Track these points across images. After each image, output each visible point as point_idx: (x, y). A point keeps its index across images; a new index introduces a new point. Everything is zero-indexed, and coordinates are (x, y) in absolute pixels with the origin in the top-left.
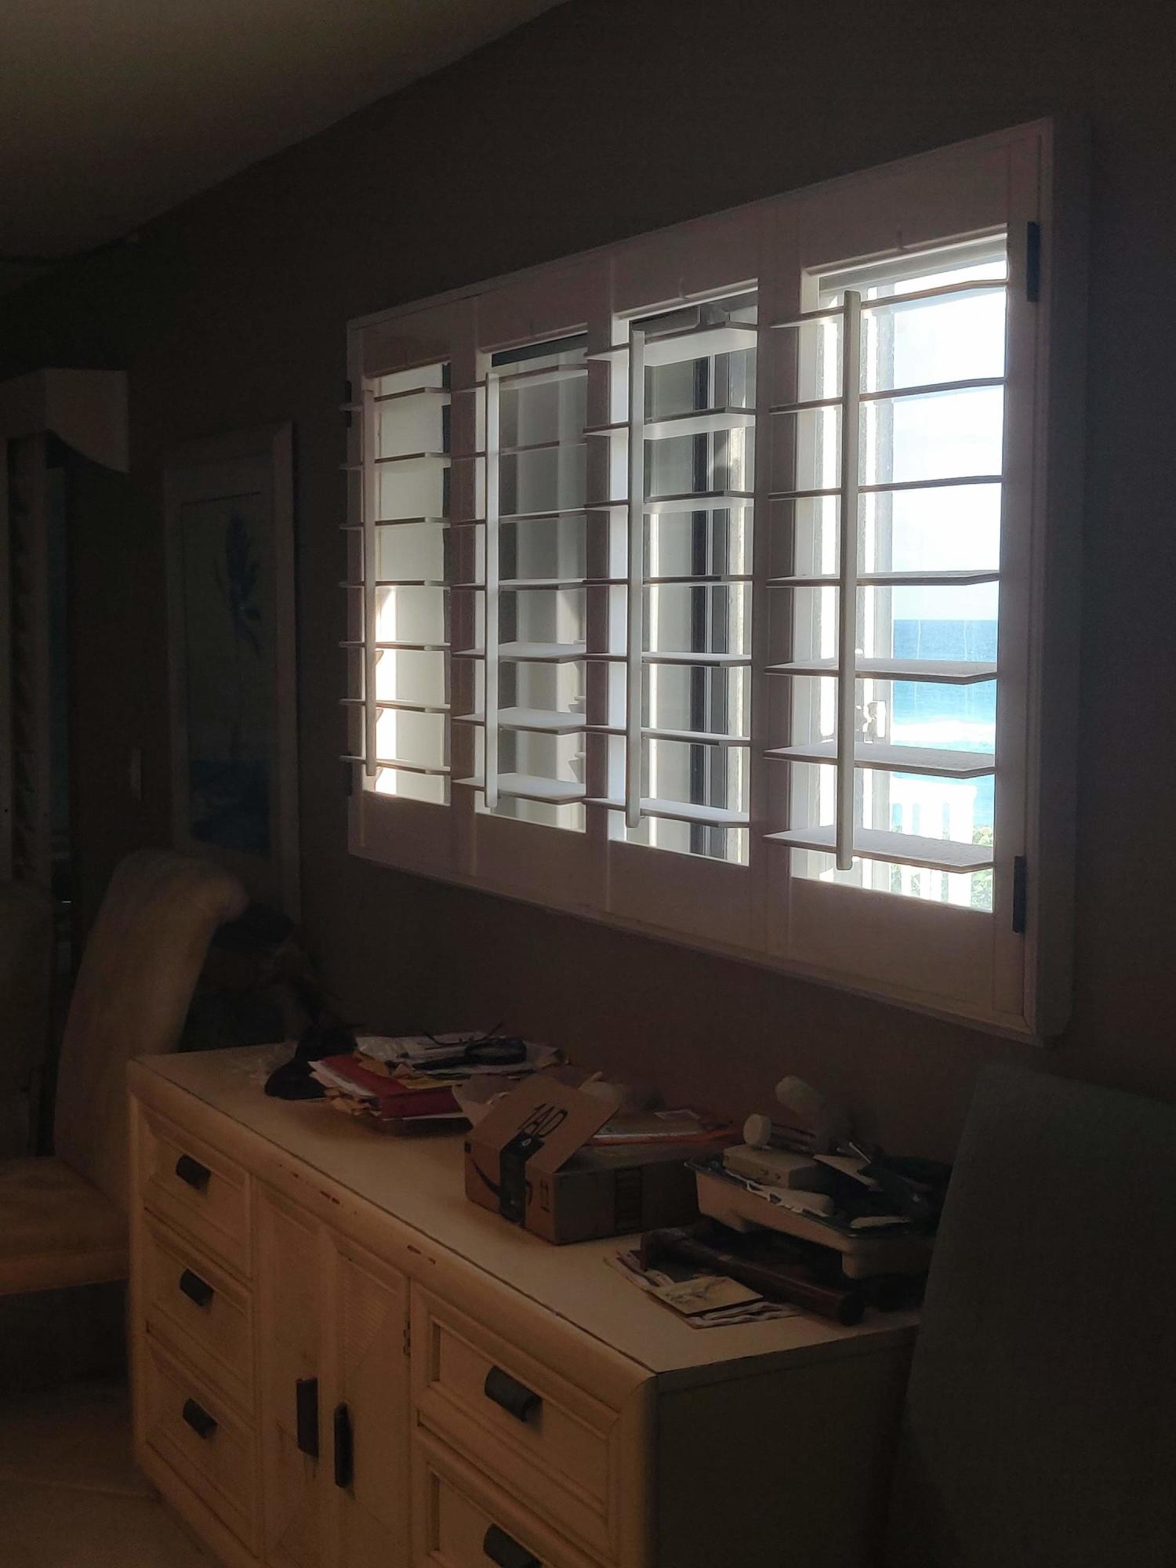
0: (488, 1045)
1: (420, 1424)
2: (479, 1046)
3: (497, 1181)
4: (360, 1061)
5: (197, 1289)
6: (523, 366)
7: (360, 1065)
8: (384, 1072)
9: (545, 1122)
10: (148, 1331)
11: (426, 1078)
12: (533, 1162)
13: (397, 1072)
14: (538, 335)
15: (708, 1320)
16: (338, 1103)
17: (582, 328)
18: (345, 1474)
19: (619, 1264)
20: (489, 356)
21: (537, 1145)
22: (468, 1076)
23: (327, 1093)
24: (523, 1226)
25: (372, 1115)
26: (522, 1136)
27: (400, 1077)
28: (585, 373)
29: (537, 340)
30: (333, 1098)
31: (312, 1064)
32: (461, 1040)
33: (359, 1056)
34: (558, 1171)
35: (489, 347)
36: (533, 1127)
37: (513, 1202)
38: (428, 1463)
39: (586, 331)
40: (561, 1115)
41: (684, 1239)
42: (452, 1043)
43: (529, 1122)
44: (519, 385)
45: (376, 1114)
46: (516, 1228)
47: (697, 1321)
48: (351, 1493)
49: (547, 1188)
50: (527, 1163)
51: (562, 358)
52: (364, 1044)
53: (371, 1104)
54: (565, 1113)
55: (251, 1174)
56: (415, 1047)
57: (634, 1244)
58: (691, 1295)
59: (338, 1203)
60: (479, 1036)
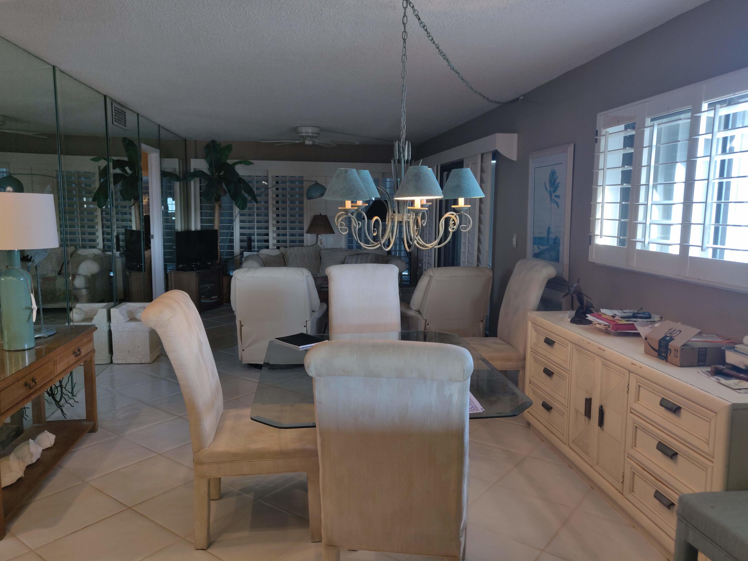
0: (638, 314)
1: (631, 412)
2: (635, 314)
3: (657, 348)
4: (601, 315)
5: (549, 373)
6: (664, 120)
7: (602, 316)
8: (611, 318)
9: (673, 333)
10: (530, 383)
11: (624, 321)
12: (671, 343)
13: (616, 318)
14: (670, 111)
15: (742, 391)
16: (598, 326)
17: (690, 107)
18: (601, 423)
19: (703, 374)
20: (650, 119)
21: (672, 339)
22: (637, 321)
23: (593, 323)
24: (667, 361)
25: (608, 330)
26: (666, 336)
27: (616, 320)
28: (690, 120)
29: (670, 112)
30: (595, 324)
31: (587, 315)
32: (630, 312)
33: (601, 314)
34: (682, 346)
35: (650, 117)
36: (670, 334)
37: (663, 354)
38: (634, 423)
39: (691, 108)
40: (679, 332)
41: (725, 369)
42: (628, 312)
43: (668, 333)
44: (663, 126)
45: (610, 329)
46: (664, 362)
47: (739, 391)
48: (603, 430)
49: (677, 351)
50: (670, 343)
51: (682, 116)
52: (603, 311)
53: (608, 326)
54: (681, 331)
55: (571, 342)
56: (618, 313)
57: (709, 369)
58: (734, 384)
59: (604, 351)
60: (635, 311)
